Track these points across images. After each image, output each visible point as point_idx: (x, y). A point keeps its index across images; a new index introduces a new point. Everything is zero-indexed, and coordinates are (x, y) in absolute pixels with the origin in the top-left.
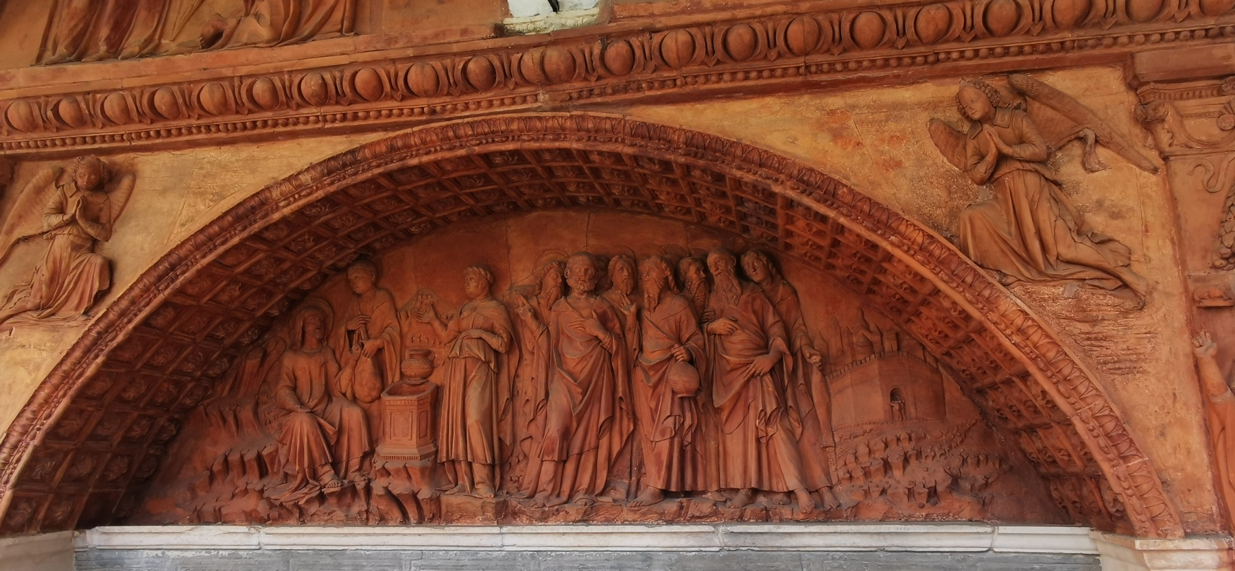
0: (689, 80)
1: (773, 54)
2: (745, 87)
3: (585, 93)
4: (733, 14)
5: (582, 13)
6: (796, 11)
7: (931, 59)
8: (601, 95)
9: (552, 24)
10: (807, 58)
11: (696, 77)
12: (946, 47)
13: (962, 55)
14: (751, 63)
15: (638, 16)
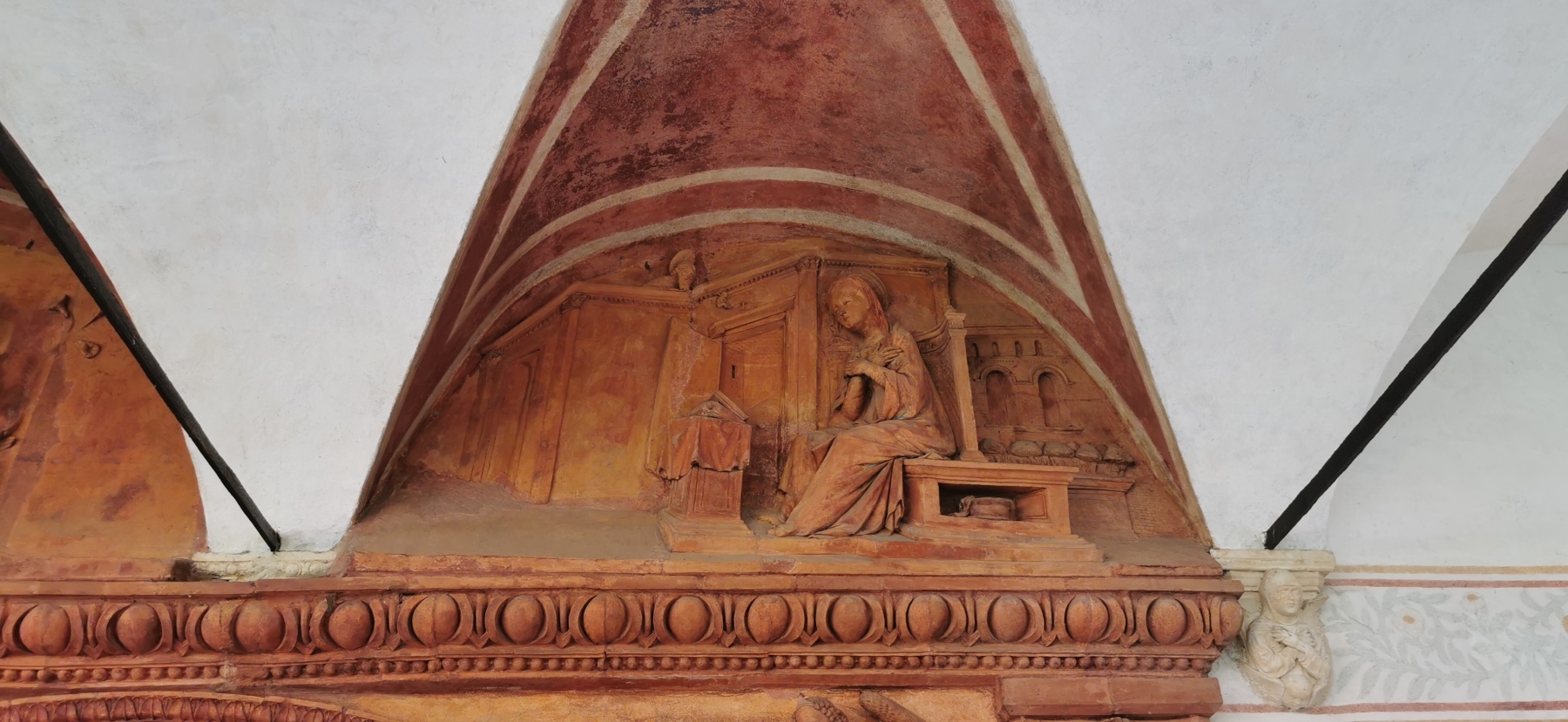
0: (446, 663)
1: (565, 638)
2: (523, 679)
3: (292, 669)
4: (516, 582)
5: (312, 557)
6: (598, 586)
7: (765, 663)
8: (317, 674)
9: (263, 568)
10: (609, 647)
11: (456, 660)
12: (784, 649)
13: (803, 661)
14: (535, 648)
15: (387, 572)
